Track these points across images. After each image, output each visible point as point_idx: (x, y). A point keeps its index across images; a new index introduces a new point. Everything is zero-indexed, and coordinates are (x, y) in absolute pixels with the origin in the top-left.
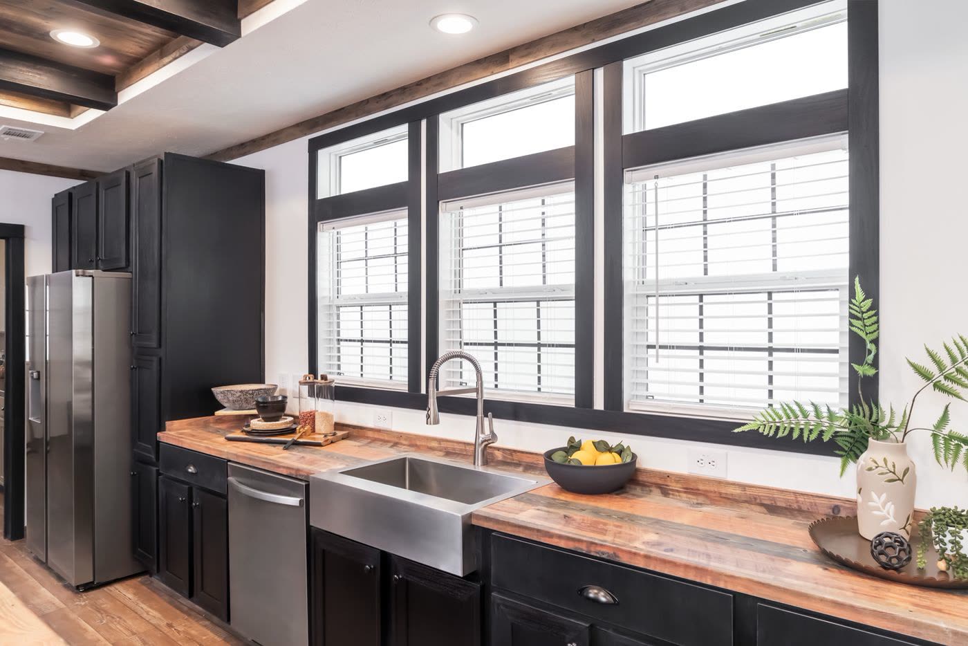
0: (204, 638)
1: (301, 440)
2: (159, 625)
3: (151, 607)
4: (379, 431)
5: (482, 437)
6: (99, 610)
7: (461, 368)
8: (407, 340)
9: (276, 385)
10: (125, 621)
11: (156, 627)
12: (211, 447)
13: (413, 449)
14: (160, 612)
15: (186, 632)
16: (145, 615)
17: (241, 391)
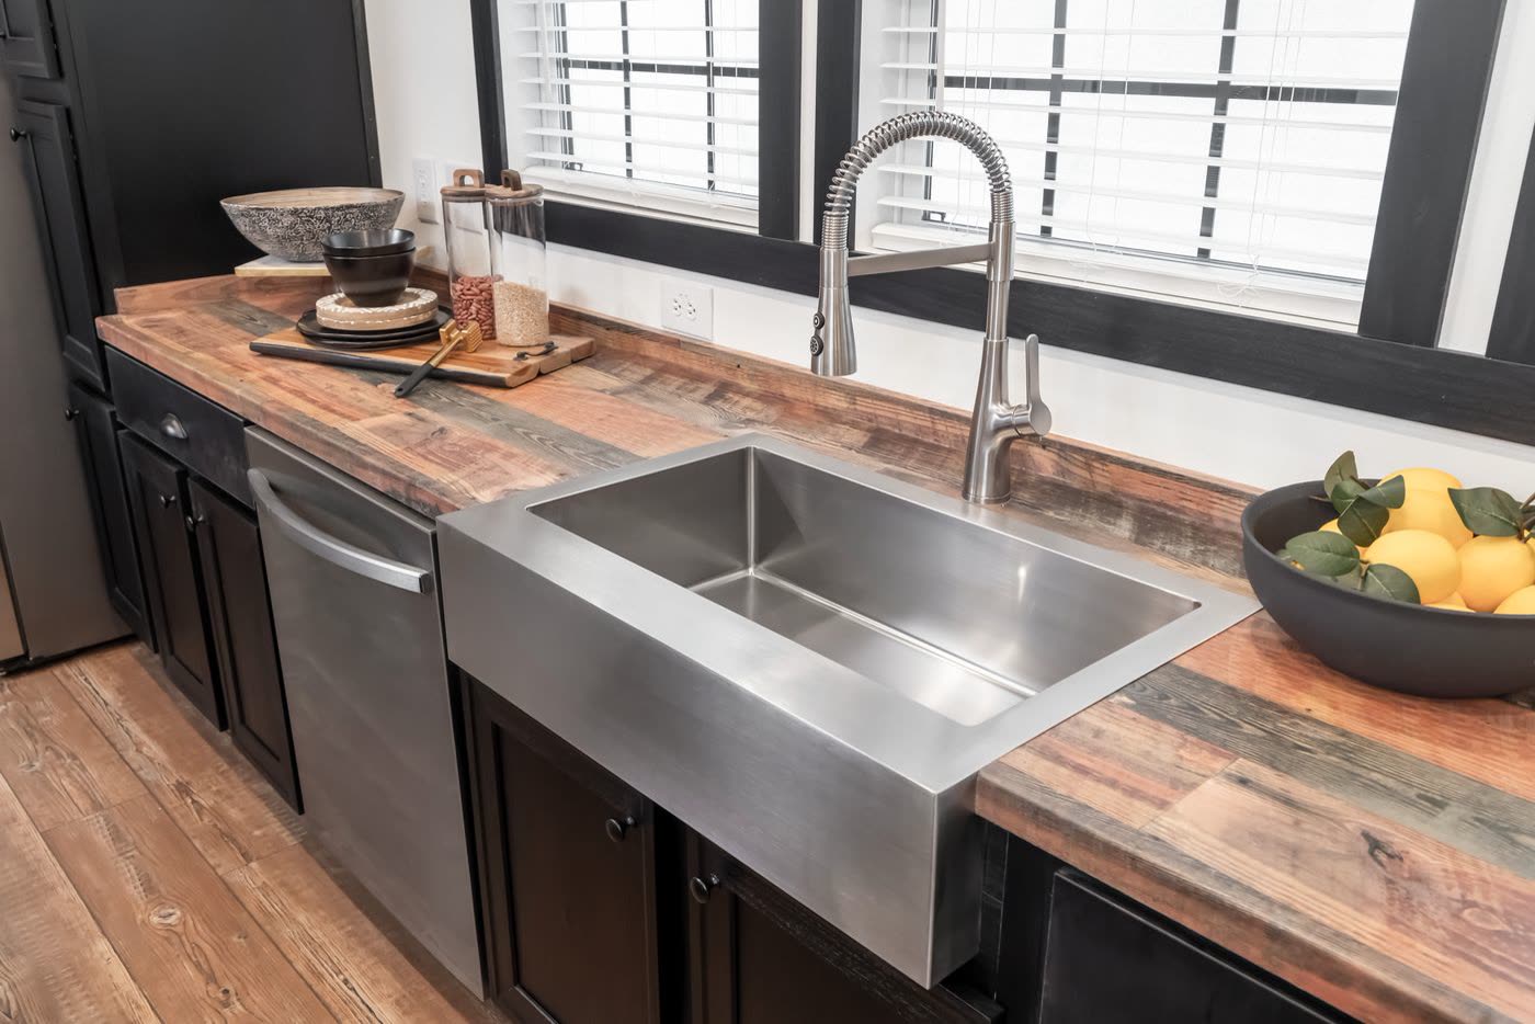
0: (257, 833)
1: (449, 367)
2: (158, 786)
3: (148, 732)
4: (675, 343)
5: (997, 412)
6: (32, 730)
7: (929, 163)
8: (756, 66)
9: (400, 193)
10: (83, 769)
11: (151, 791)
12: (204, 374)
13: (773, 412)
14: (168, 747)
15: (217, 813)
16: (131, 754)
17: (295, 212)
